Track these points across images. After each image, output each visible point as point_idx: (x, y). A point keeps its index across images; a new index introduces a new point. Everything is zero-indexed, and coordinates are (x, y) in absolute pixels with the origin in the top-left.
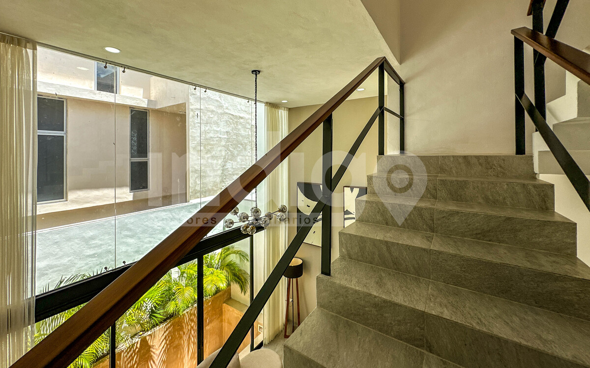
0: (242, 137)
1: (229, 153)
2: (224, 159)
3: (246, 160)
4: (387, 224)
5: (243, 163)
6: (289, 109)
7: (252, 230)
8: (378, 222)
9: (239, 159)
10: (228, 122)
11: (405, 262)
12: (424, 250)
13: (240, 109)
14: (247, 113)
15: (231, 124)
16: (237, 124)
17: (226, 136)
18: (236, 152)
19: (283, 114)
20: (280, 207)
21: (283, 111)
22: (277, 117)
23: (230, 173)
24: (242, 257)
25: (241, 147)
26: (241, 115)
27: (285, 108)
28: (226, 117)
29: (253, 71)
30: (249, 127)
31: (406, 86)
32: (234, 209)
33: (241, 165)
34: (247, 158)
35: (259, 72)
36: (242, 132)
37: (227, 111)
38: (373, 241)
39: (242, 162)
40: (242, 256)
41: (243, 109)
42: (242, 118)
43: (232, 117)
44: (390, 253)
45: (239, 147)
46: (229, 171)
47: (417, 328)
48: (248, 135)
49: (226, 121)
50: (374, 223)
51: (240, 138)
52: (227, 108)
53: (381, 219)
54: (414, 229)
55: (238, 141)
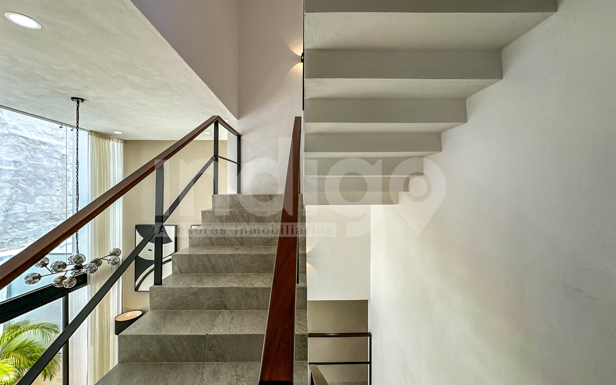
0: (45, 170)
1: (20, 192)
2: (8, 200)
3: (52, 201)
4: (213, 245)
5: (47, 205)
6: (125, 141)
7: (70, 282)
8: (206, 245)
9: (38, 200)
10: (18, 148)
11: (219, 266)
12: (231, 255)
13: (41, 131)
14: (55, 138)
15: (24, 151)
16: (35, 152)
17: (12, 168)
18: (32, 191)
19: (116, 149)
20: (111, 250)
21: (116, 143)
22: (107, 151)
23: (22, 219)
24: (45, 330)
25: (44, 183)
26: (44, 140)
27: (118, 139)
28: (12, 141)
29: (73, 98)
30: (58, 157)
31: (242, 137)
32: (41, 260)
33: (43, 208)
34: (55, 198)
35: (83, 100)
36: (45, 163)
37: (15, 131)
38: (198, 256)
39: (44, 203)
40: (47, 328)
41: (46, 131)
42: (44, 144)
43: (25, 141)
44: (210, 262)
45: (40, 184)
46: (18, 217)
47: (219, 299)
48: (57, 167)
49: (14, 147)
50: (203, 246)
51: (42, 171)
52: (15, 128)
53: (208, 242)
54: (230, 245)
55: (36, 175)
